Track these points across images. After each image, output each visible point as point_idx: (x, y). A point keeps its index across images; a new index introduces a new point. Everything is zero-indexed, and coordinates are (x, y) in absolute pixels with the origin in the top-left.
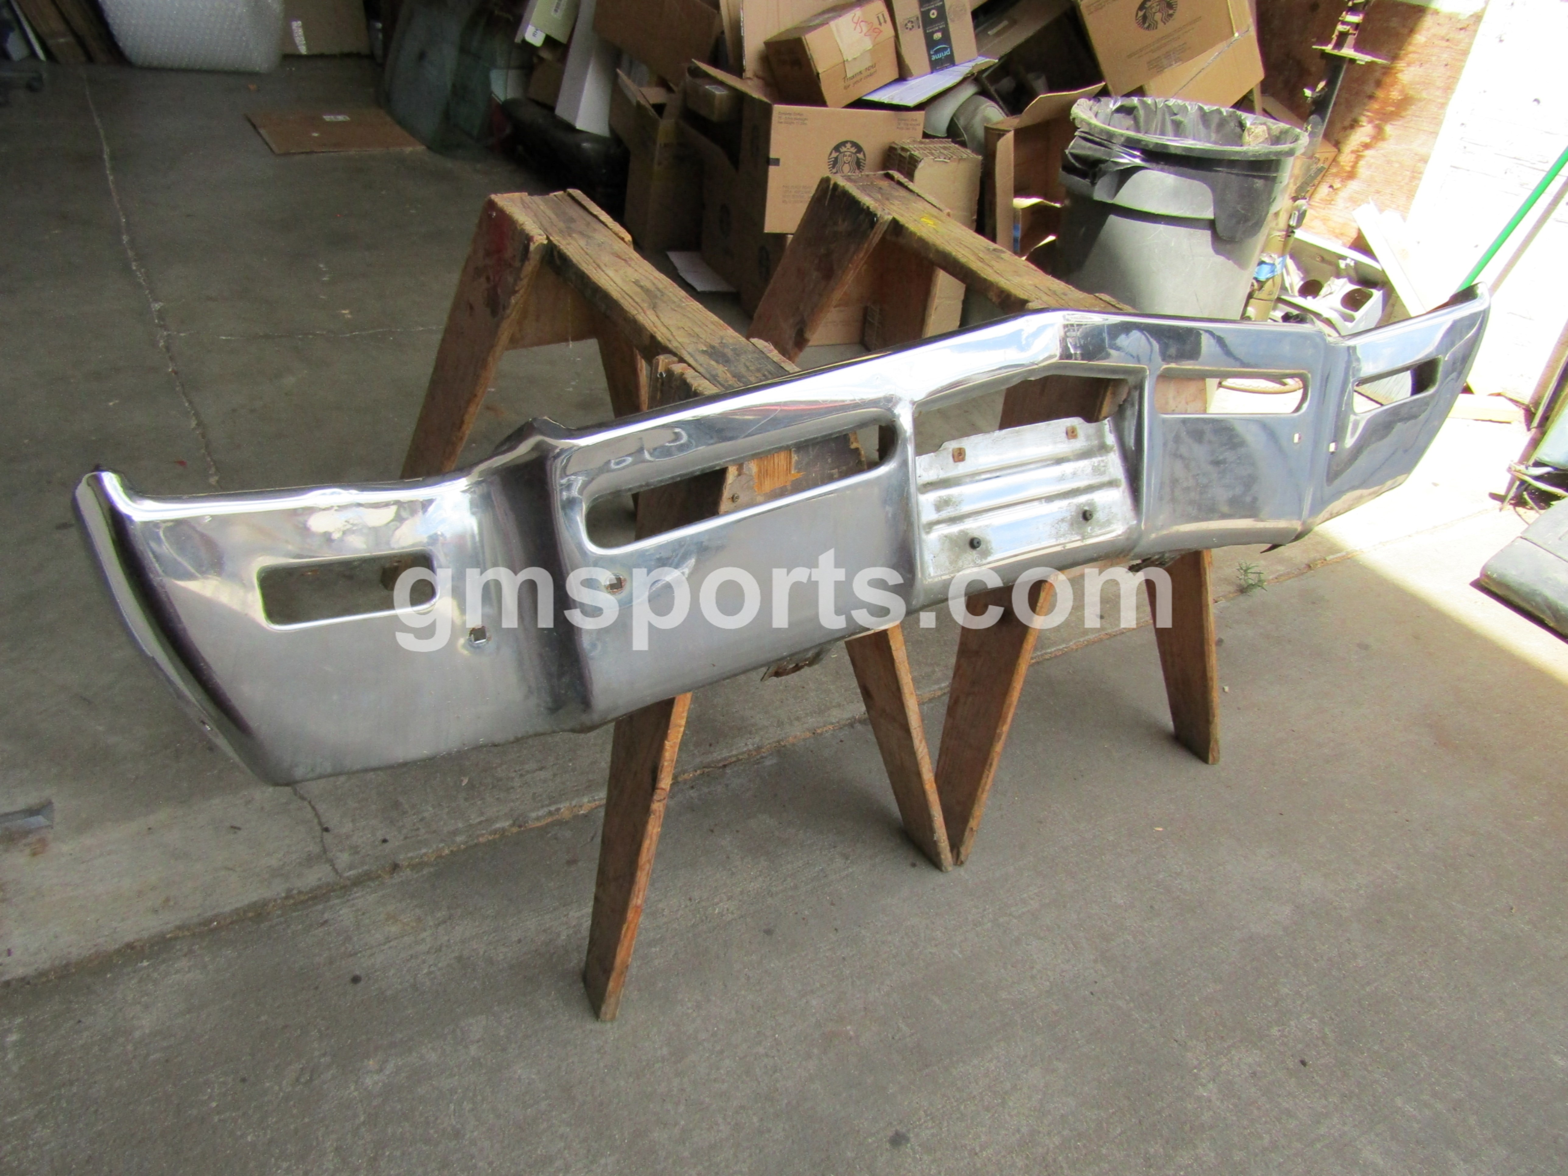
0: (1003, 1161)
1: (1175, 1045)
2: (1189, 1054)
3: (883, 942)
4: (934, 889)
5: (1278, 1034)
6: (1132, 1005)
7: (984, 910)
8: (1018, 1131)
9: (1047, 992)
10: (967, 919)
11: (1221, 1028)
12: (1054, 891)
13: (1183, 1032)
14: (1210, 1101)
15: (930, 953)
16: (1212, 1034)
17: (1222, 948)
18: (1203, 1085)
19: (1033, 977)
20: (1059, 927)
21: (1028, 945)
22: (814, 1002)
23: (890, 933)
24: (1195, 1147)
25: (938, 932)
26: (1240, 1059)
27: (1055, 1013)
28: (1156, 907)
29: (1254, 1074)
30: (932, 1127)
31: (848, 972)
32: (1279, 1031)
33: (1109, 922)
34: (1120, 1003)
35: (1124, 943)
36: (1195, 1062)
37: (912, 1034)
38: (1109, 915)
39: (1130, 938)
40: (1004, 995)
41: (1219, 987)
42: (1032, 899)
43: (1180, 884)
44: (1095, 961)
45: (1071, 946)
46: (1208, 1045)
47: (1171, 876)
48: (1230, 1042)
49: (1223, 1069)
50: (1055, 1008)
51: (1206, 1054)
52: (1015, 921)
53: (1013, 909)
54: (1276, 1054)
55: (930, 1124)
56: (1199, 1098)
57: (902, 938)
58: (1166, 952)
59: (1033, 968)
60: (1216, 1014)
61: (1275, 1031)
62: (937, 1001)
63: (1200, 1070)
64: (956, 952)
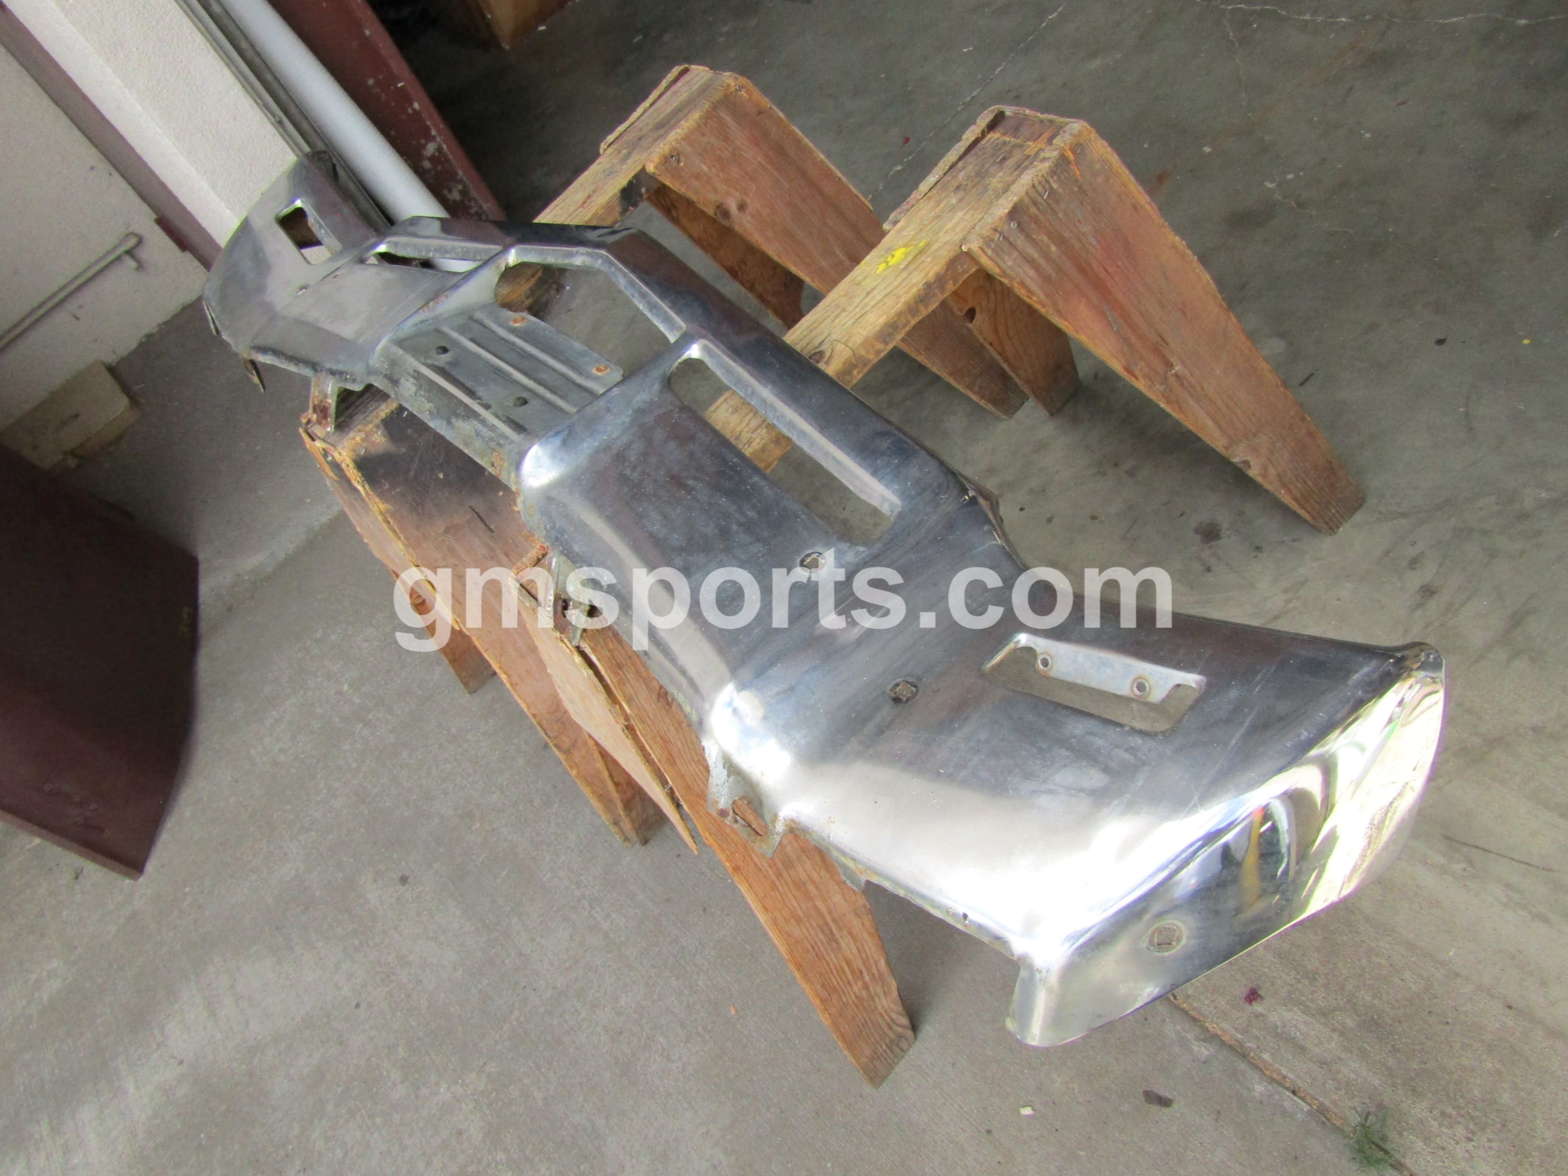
0: (392, 947)
1: (481, 1063)
2: (474, 1075)
3: (549, 822)
4: (606, 841)
5: (498, 1158)
6: (515, 1023)
7: (593, 887)
8: (411, 953)
9: (521, 954)
10: (581, 875)
11: (500, 1104)
12: (623, 939)
13: (493, 1070)
14: (436, 1094)
15: (544, 857)
16: (494, 1095)
17: (583, 1106)
18: (449, 1088)
19: (533, 939)
20: (585, 951)
21: (563, 929)
22: (495, 796)
23: (557, 824)
24: (402, 1082)
25: (564, 857)
26: (473, 1121)
27: (503, 962)
28: (621, 1038)
29: (460, 1133)
30: (412, 897)
31: (521, 808)
32: (501, 1160)
33: (597, 994)
34: (516, 1013)
35: (577, 1010)
36: (468, 1081)
37: (476, 866)
38: (605, 993)
39: (583, 1014)
40: (515, 920)
41: (540, 1103)
42: (611, 922)
43: (655, 1061)
44: (555, 988)
45: (567, 965)
46: (483, 1092)
47: (664, 1049)
48: (487, 1112)
49: (463, 1106)
50: (507, 961)
51: (475, 1089)
52: (586, 913)
53: (598, 909)
54: (479, 1155)
55: (414, 895)
56: (438, 1084)
57: (555, 833)
58: (571, 1051)
59: (542, 937)
60: (513, 1099)
61: (501, 1156)
62: (504, 873)
63: (461, 1085)
64: (549, 875)
